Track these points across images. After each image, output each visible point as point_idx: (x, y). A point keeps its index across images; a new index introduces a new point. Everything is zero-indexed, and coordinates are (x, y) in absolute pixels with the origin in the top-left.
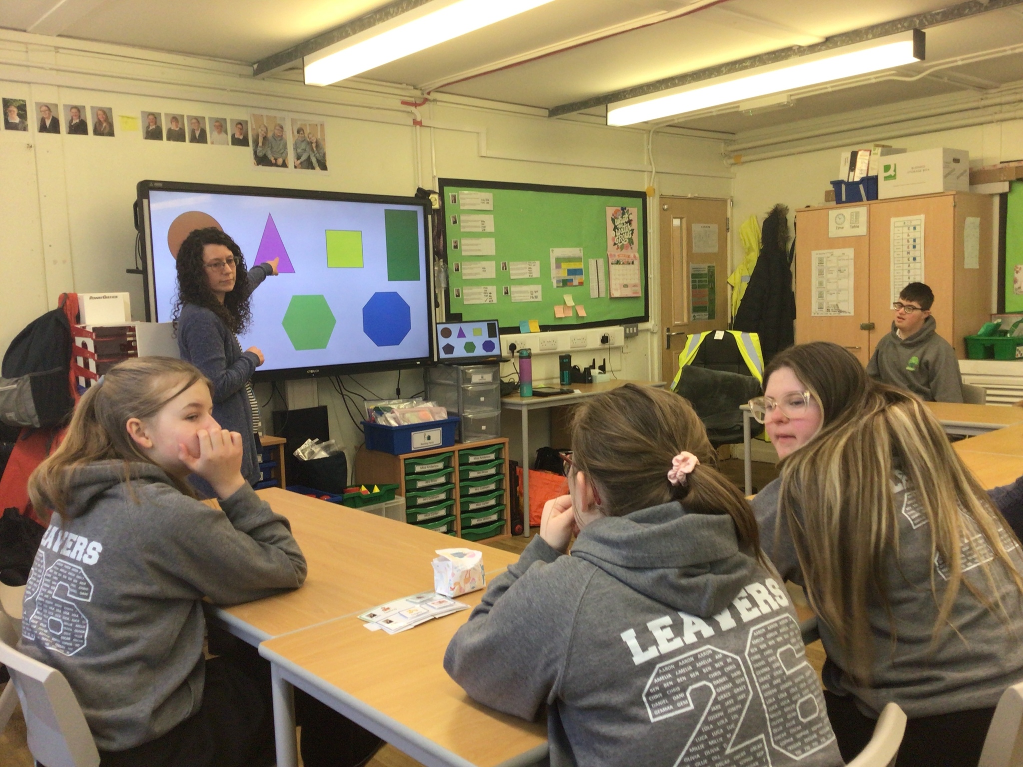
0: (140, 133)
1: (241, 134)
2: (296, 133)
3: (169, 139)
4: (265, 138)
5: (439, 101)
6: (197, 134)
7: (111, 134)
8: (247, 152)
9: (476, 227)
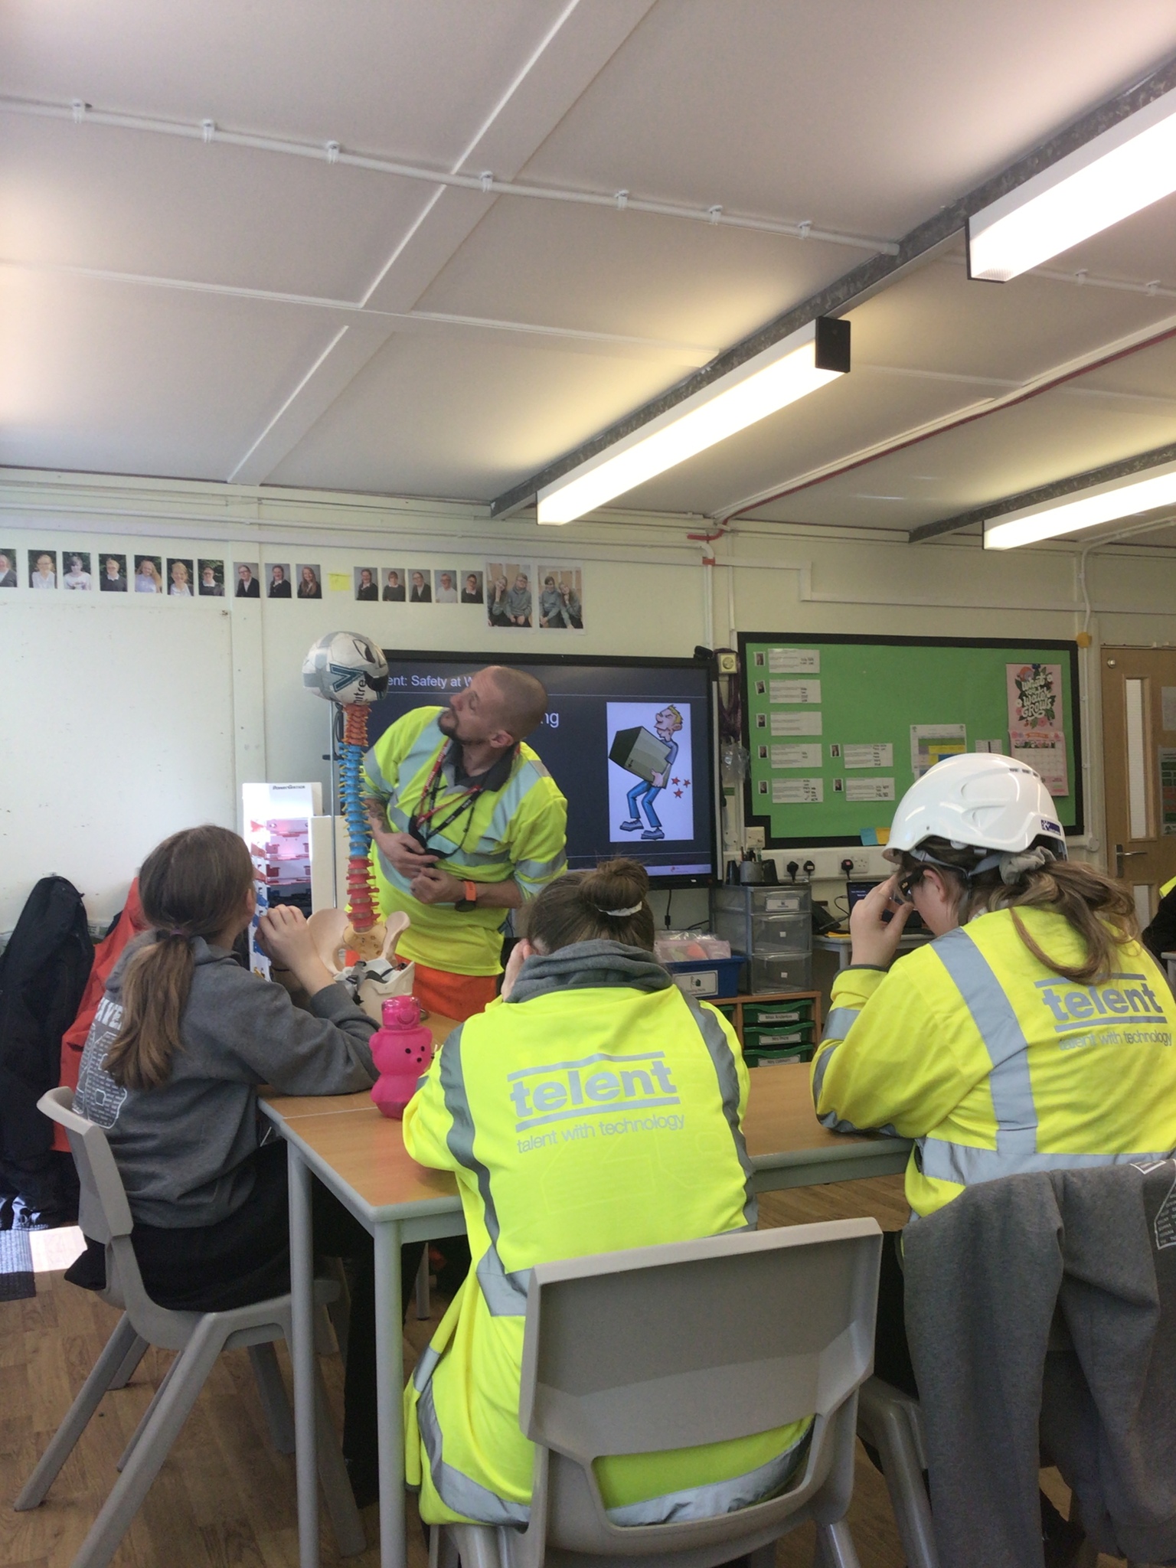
0: (352, 593)
1: (473, 589)
2: (543, 584)
3: (385, 598)
4: (503, 592)
5: (739, 531)
6: (420, 591)
7: (317, 594)
8: (481, 610)
9: (792, 696)
